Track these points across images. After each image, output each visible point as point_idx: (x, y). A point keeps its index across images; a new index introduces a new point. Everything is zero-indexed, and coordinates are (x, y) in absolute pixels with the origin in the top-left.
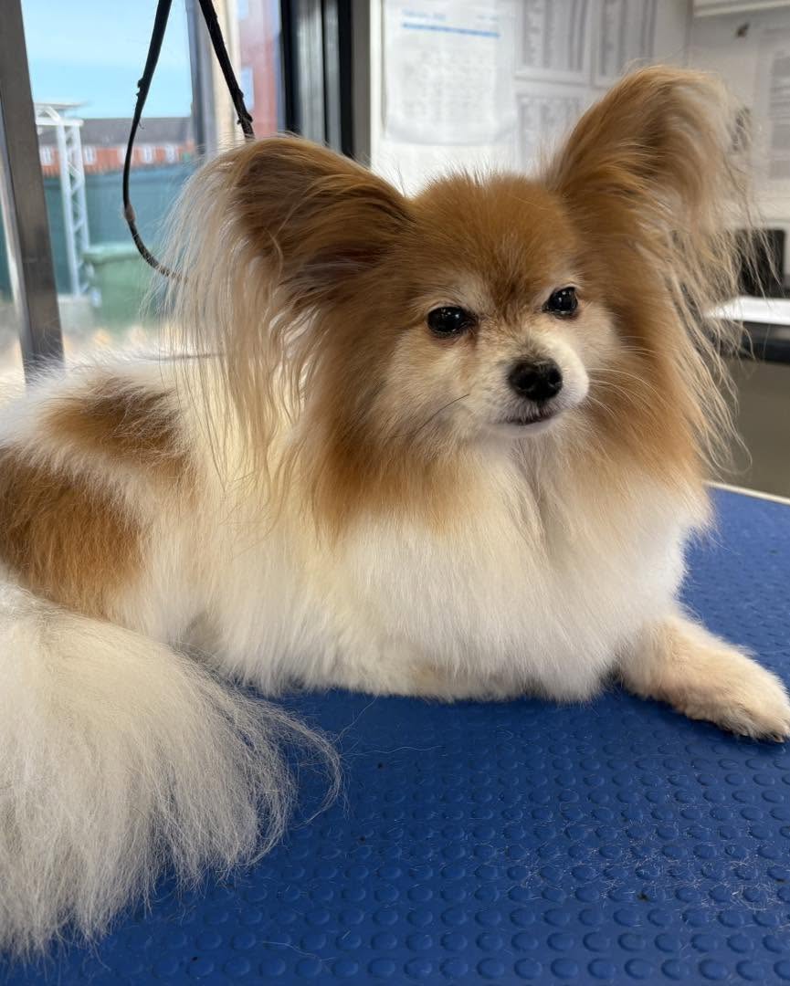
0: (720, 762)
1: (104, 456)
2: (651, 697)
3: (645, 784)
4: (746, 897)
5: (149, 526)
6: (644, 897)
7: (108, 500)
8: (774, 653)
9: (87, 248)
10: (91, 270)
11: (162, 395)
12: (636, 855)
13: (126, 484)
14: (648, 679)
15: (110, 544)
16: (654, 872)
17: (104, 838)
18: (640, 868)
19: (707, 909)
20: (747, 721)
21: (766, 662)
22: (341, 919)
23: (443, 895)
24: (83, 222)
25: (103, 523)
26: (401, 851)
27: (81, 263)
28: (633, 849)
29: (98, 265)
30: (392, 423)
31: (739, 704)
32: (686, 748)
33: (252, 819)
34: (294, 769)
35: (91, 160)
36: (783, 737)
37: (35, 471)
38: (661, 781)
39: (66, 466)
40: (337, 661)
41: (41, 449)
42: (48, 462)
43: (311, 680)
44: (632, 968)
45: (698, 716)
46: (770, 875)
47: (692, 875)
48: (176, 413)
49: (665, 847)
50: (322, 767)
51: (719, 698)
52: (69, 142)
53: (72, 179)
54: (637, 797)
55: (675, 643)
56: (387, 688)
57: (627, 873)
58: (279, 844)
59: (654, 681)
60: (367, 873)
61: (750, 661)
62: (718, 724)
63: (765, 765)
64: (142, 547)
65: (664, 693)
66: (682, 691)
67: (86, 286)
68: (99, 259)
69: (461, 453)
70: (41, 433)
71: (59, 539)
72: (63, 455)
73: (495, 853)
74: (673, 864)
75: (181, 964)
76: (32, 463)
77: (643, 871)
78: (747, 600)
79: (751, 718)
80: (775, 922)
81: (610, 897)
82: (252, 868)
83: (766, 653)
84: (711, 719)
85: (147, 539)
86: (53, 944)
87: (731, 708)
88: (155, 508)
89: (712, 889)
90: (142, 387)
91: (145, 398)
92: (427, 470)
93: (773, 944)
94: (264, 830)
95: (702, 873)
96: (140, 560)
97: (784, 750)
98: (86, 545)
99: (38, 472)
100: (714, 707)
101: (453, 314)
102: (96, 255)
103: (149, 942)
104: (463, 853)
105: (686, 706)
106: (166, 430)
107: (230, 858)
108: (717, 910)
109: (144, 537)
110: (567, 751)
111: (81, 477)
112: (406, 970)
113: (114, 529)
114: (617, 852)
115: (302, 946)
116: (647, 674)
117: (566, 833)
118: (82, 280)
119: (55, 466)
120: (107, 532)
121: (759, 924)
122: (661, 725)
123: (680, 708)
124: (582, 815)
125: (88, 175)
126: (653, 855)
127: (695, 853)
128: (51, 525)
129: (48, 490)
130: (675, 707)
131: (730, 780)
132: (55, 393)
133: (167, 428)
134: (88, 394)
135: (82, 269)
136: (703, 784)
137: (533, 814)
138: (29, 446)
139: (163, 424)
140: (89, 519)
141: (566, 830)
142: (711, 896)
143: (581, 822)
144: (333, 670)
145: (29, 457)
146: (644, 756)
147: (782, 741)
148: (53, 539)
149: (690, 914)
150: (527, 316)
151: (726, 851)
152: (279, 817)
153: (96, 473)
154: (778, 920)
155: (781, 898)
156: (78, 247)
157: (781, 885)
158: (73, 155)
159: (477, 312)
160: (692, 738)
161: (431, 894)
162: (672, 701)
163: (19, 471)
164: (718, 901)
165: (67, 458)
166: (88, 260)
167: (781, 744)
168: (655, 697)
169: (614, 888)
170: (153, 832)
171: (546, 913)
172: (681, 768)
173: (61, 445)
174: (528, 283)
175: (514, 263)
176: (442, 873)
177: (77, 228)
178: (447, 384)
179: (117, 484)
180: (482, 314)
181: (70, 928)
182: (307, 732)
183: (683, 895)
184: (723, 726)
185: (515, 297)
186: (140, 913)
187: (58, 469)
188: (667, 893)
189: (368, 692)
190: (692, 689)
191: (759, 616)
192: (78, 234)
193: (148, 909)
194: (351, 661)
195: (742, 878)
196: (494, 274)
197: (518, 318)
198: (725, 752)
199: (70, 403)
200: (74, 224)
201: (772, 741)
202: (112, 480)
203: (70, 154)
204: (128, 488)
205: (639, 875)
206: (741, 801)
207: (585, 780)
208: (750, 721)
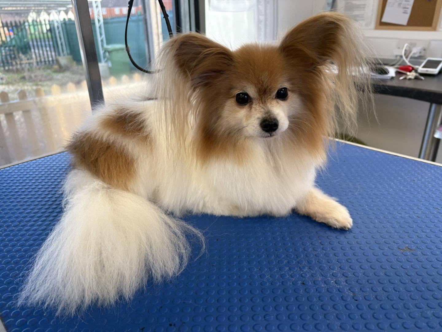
0: (327, 237)
1: (121, 135)
2: (304, 215)
3: (303, 245)
4: (336, 283)
5: (137, 159)
6: (303, 284)
7: (123, 151)
8: (345, 198)
9: (105, 46)
10: (107, 54)
11: (140, 114)
12: (301, 270)
13: (129, 145)
14: (304, 210)
15: (125, 166)
16: (306, 275)
17: (131, 269)
18: (302, 274)
19: (323, 287)
20: (336, 223)
21: (341, 202)
22: (207, 293)
23: (239, 284)
24: (104, 36)
25: (122, 158)
26: (225, 269)
27: (103, 51)
28: (300, 268)
29: (110, 52)
30: (223, 130)
31: (334, 218)
32: (316, 232)
33: (177, 260)
34: (190, 242)
35: (105, 13)
36: (347, 228)
37: (98, 141)
38: (308, 244)
39: (108, 139)
40: (204, 205)
41: (99, 133)
42: (102, 138)
43: (195, 211)
44: (300, 307)
45: (320, 221)
46: (343, 275)
47: (319, 276)
48: (144, 121)
49: (310, 267)
50: (199, 241)
51: (327, 216)
52: (97, 7)
53: (99, 21)
54: (301, 250)
55: (312, 198)
56: (221, 214)
57: (298, 276)
58: (186, 268)
59: (306, 210)
60: (215, 277)
61: (337, 203)
62: (327, 224)
63: (342, 238)
64: (136, 167)
65: (309, 213)
66: (315, 213)
67: (106, 59)
68: (110, 50)
69: (246, 140)
70: (99, 128)
71: (108, 165)
72: (107, 135)
73: (256, 270)
74: (313, 272)
75: (157, 309)
76: (97, 138)
77: (303, 275)
78: (336, 179)
79: (338, 222)
80: (345, 291)
81: (293, 284)
82: (178, 276)
83: (342, 198)
84: (324, 222)
85: (137, 164)
86: (116, 302)
87: (331, 218)
88: (139, 153)
89: (325, 280)
90: (132, 111)
91: (134, 115)
92: (235, 145)
93: (344, 298)
94: (181, 264)
95: (322, 275)
96: (136, 170)
97: (348, 232)
98: (118, 167)
99: (99, 141)
100: (325, 218)
101: (245, 96)
102: (109, 48)
103: (146, 302)
104: (245, 270)
105: (316, 218)
106: (141, 127)
107: (171, 274)
108: (327, 287)
109: (136, 163)
110: (278, 234)
111: (113, 143)
112: (229, 310)
113: (126, 160)
114: (295, 269)
115: (195, 302)
116: (303, 207)
117: (278, 262)
118: (104, 58)
119: (104, 139)
120: (124, 162)
121: (340, 292)
122: (308, 224)
123: (314, 219)
124: (283, 256)
125: (104, 19)
126: (306, 269)
127: (320, 268)
128: (105, 160)
129: (102, 147)
130: (312, 218)
131: (331, 243)
132: (103, 114)
133: (141, 125)
134: (114, 114)
135: (104, 53)
136: (322, 245)
137: (267, 256)
138: (95, 132)
139: (140, 124)
140: (118, 157)
141: (278, 261)
142: (325, 283)
143: (283, 259)
144: (202, 208)
145: (95, 136)
146: (302, 235)
147: (347, 229)
148: (106, 165)
149: (318, 289)
150: (269, 101)
151: (330, 268)
152: (185, 259)
153: (118, 141)
154: (346, 290)
155: (347, 283)
156: (102, 46)
157: (347, 279)
158: (98, 12)
159: (252, 97)
160: (318, 229)
161: (236, 284)
162: (312, 216)
163: (93, 141)
164: (327, 284)
165: (109, 136)
166: (106, 51)
167: (347, 230)
168: (306, 214)
169: (294, 281)
170: (146, 265)
171: (273, 290)
172: (315, 239)
173: (106, 132)
174: (270, 89)
175: (266, 82)
176: (239, 277)
177: (101, 38)
178: (241, 120)
179: (126, 145)
180: (254, 98)
181: (121, 297)
182: (194, 230)
183: (316, 283)
184: (328, 225)
185: (266, 94)
186: (143, 291)
187: (105, 140)
188: (311, 282)
189: (214, 215)
190: (318, 213)
191: (339, 185)
192: (102, 41)
193: (145, 290)
194: (208, 205)
195: (335, 276)
196: (259, 86)
197: (266, 100)
198: (329, 233)
199: (108, 117)
200: (100, 38)
201: (344, 229)
202: (124, 144)
203: (97, 12)
204: (129, 146)
205: (302, 276)
206: (334, 250)
207: (284, 244)
208: (338, 223)
